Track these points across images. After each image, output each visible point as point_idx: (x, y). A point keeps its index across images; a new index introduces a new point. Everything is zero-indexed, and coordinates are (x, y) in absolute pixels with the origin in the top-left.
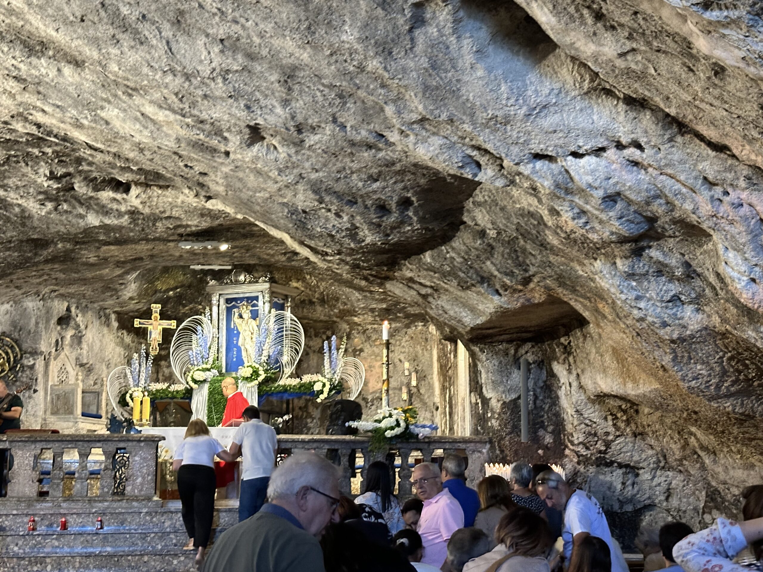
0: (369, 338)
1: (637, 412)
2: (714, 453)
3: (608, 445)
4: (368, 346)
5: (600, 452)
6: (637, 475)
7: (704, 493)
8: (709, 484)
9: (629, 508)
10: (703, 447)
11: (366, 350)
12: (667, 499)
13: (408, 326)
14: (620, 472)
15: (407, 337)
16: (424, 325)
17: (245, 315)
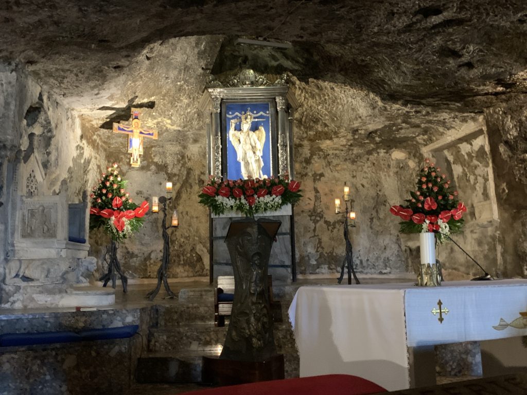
0: (329, 163)
4: (329, 171)
11: (326, 175)
13: (370, 153)
15: (369, 163)
16: (387, 153)
17: (246, 126)
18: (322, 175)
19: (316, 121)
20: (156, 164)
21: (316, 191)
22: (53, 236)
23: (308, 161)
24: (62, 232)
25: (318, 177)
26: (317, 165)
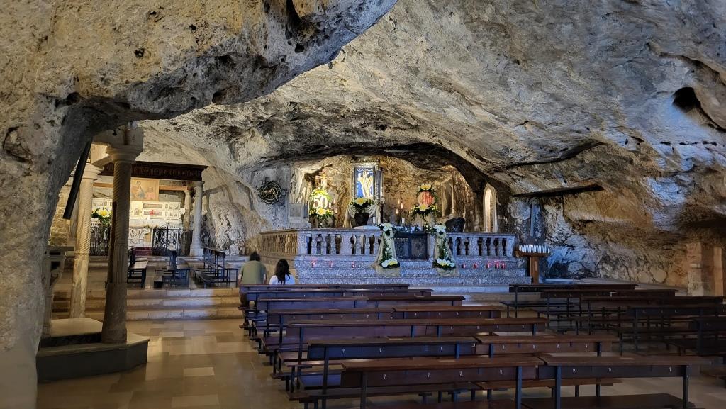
0: (407, 186)
1: (585, 226)
2: (615, 243)
3: (566, 238)
4: (407, 190)
5: (562, 240)
6: (573, 249)
7: (601, 257)
8: (606, 254)
9: (565, 262)
10: (611, 240)
12: (583, 259)
13: (425, 182)
14: (566, 248)
16: (432, 182)
17: (365, 176)
18: (404, 192)
19: (398, 170)
20: (333, 186)
21: (401, 199)
22: (299, 216)
23: (398, 186)
24: (302, 215)
25: (402, 192)
26: (402, 187)
